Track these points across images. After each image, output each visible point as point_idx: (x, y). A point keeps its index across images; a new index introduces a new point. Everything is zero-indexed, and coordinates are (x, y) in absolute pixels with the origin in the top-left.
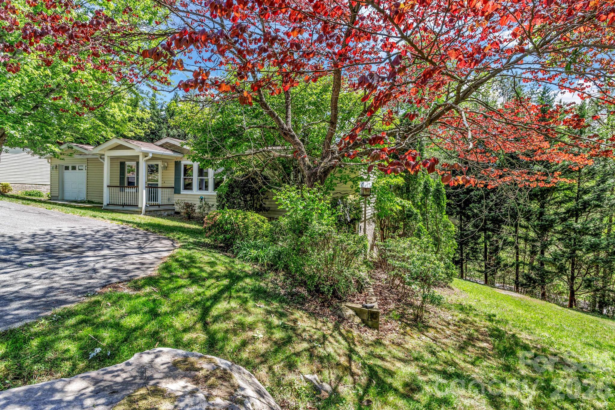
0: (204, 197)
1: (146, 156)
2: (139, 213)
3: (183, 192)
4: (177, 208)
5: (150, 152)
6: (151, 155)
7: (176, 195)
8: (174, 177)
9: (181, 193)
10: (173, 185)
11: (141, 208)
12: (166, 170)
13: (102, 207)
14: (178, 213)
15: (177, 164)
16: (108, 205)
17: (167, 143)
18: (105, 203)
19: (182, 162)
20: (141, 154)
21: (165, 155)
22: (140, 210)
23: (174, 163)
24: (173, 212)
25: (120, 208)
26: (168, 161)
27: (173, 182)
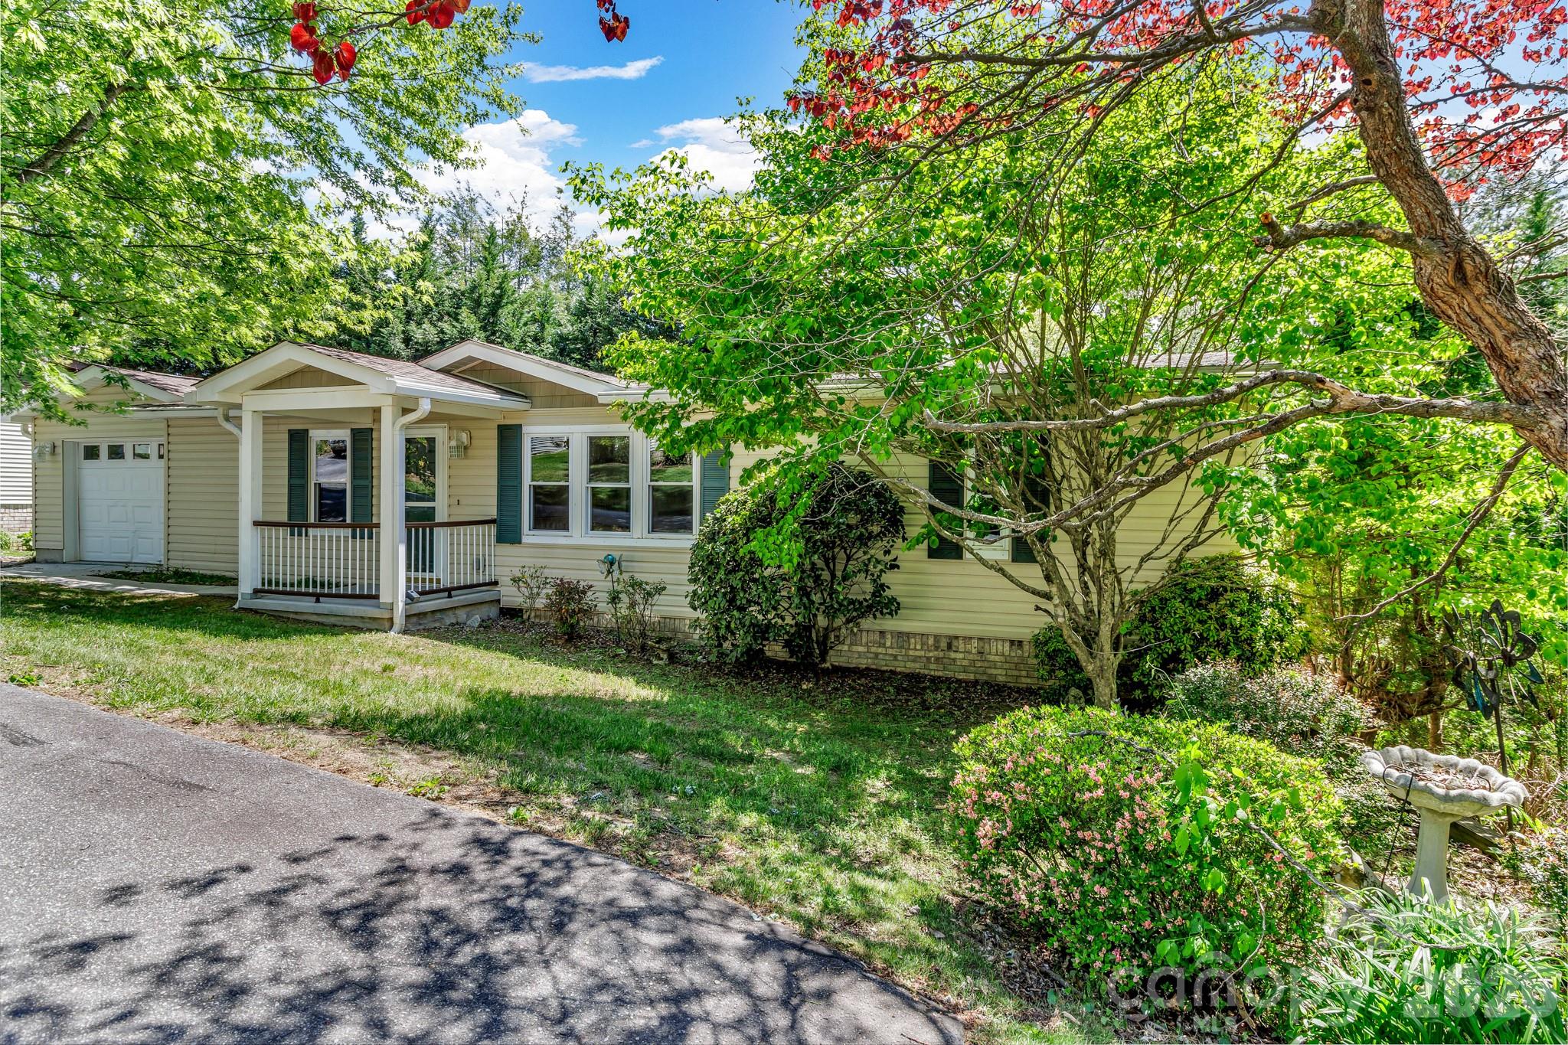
0: (616, 555)
1: (406, 411)
2: (383, 625)
3: (531, 537)
4: (511, 596)
5: (425, 394)
6: (425, 406)
7: (506, 549)
8: (495, 482)
9: (524, 539)
10: (493, 513)
11: (391, 608)
12: (466, 457)
13: (234, 598)
14: (512, 613)
15: (508, 436)
16: (256, 591)
17: (471, 359)
18: (245, 587)
19: (525, 430)
20: (389, 400)
21: (468, 405)
22: (387, 615)
23: (495, 433)
24: (493, 612)
25: (306, 605)
26: (468, 424)
27: (494, 501)
